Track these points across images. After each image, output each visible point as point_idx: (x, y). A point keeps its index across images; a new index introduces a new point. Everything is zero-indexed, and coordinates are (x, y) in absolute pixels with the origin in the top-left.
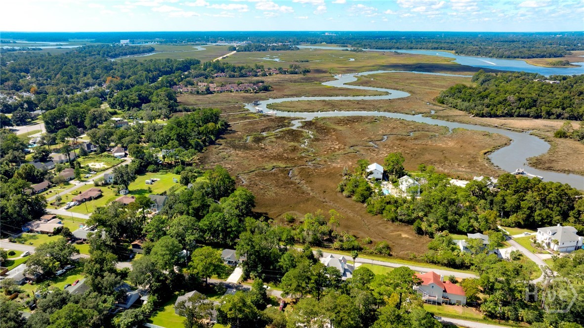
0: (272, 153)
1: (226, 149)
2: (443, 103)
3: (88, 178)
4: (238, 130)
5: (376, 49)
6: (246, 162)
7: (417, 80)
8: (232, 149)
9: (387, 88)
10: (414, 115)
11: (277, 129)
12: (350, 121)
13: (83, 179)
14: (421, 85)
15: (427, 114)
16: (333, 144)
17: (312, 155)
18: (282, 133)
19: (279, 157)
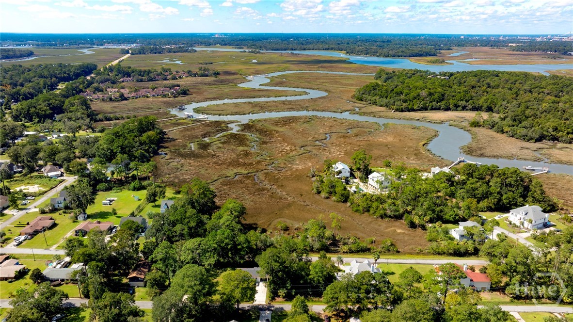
0: (226, 160)
1: (174, 159)
2: (362, 100)
3: (25, 204)
4: (177, 138)
5: (272, 50)
6: (203, 171)
7: (326, 79)
8: (180, 158)
9: (303, 88)
10: (342, 113)
11: (217, 134)
12: (286, 121)
13: (20, 207)
14: (332, 84)
15: (352, 112)
16: (283, 146)
17: (268, 159)
18: (226, 138)
19: (235, 163)
